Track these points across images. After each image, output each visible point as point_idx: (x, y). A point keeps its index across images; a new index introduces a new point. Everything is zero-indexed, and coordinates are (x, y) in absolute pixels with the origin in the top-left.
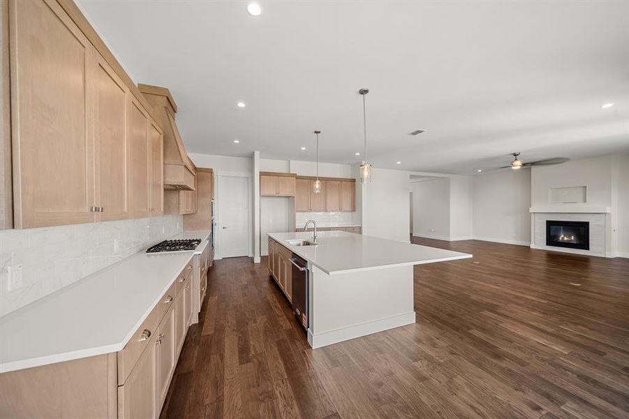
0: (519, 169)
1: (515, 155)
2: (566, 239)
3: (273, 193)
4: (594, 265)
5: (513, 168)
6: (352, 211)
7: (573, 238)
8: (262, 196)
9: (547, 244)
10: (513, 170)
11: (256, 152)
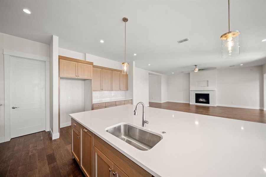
0: (197, 72)
1: (196, 66)
2: (202, 100)
3: (73, 76)
4: (210, 109)
5: (195, 71)
6: (126, 90)
7: (204, 100)
8: (61, 78)
9: (196, 102)
10: (195, 72)
11: (54, 36)
